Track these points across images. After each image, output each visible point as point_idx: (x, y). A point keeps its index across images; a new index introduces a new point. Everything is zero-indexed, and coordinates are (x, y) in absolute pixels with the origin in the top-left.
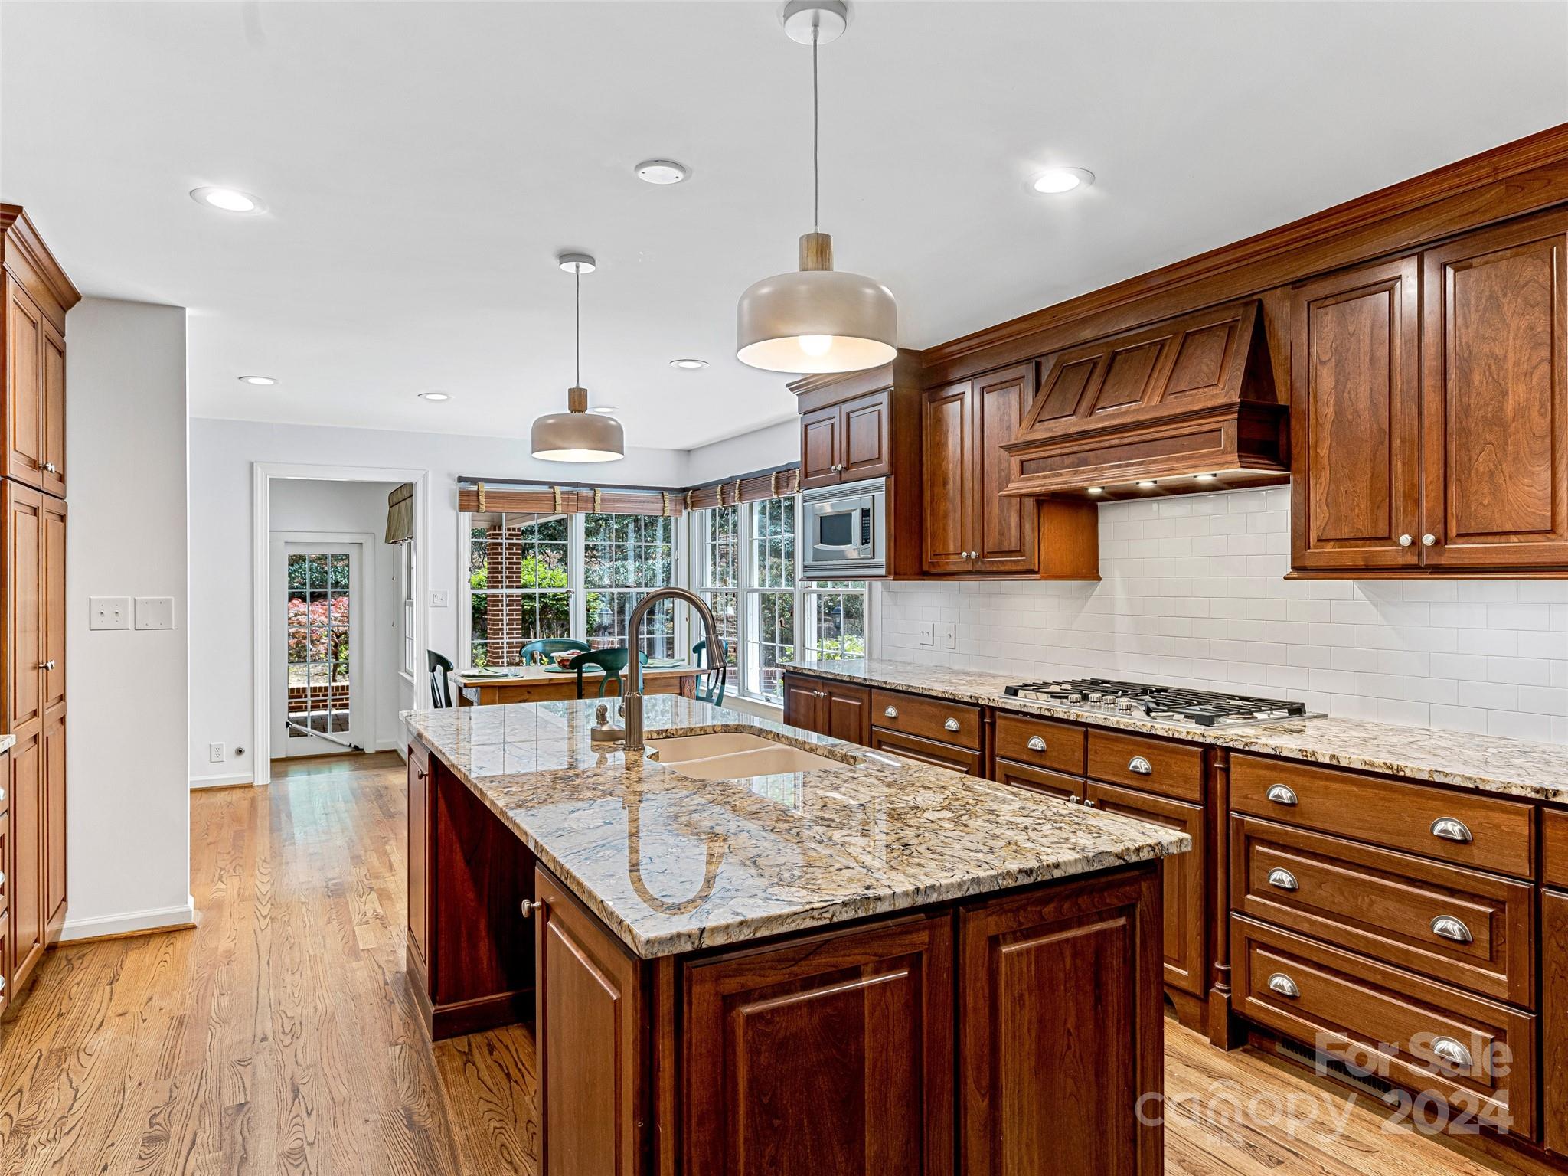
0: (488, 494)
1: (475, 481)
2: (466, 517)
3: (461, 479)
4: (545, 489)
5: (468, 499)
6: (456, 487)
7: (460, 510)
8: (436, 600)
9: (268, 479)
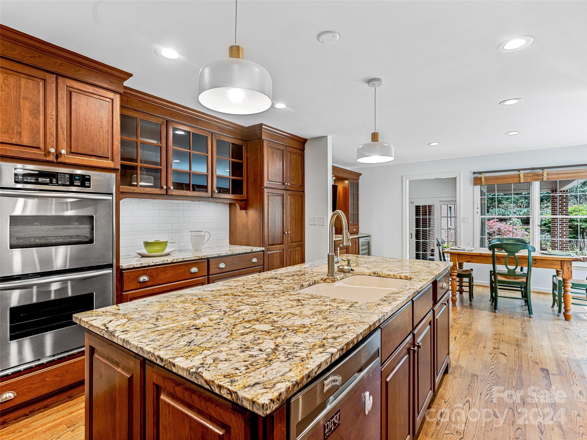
0: (485, 178)
1: (480, 173)
2: (478, 188)
3: (474, 173)
4: (516, 173)
5: (477, 181)
6: (473, 176)
7: (474, 185)
8: (464, 220)
9: (408, 181)
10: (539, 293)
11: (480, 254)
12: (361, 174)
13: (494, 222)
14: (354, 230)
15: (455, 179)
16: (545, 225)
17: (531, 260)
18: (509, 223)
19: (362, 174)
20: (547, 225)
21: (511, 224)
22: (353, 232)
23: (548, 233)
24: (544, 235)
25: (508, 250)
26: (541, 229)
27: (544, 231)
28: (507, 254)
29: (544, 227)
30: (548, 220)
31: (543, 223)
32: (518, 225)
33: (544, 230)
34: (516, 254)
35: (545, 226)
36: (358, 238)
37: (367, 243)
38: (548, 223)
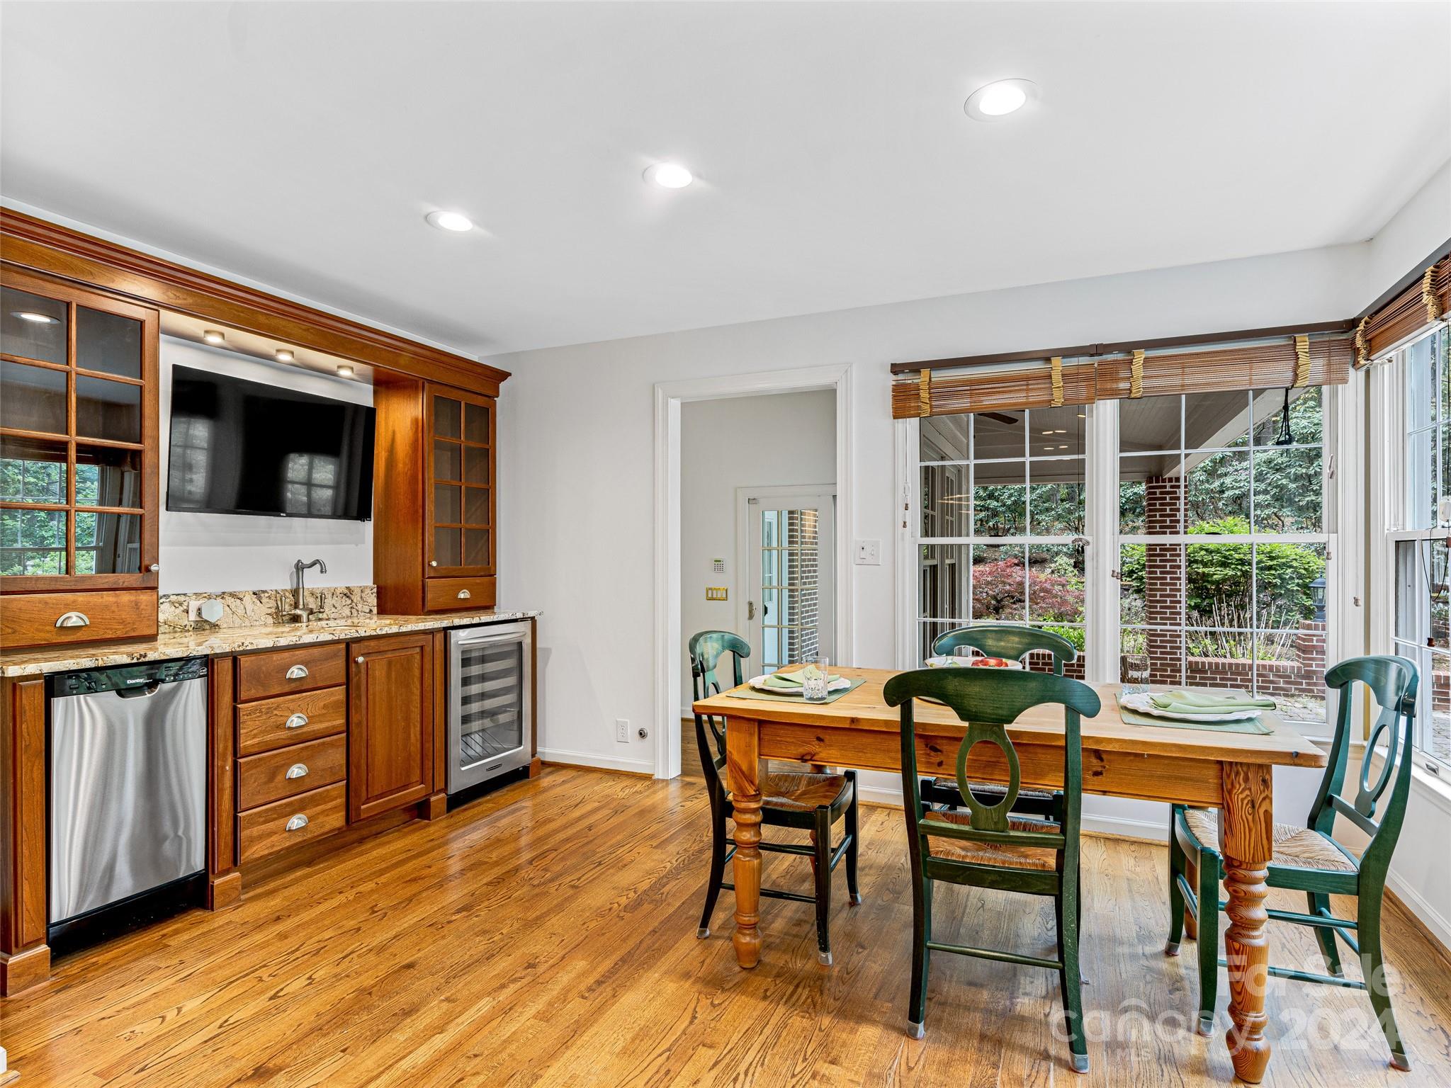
0: (932, 387)
1: (915, 368)
5: (904, 400)
7: (895, 417)
8: (863, 554)
9: (675, 405)
10: (1117, 841)
11: (853, 720)
12: (504, 375)
13: (1007, 566)
14: (462, 596)
15: (830, 394)
16: (1131, 573)
17: (1078, 759)
18: (1050, 570)
19: (510, 374)
20: (1135, 575)
21: (1053, 572)
22: (457, 605)
23: (1136, 596)
24: (1128, 600)
25: (973, 704)
26: (1122, 585)
27: (1128, 590)
28: (966, 724)
29: (1128, 579)
30: (1138, 560)
31: (1125, 569)
32: (1070, 574)
33: (1127, 587)
34: (1007, 727)
35: (1131, 577)
36: (446, 629)
37: (515, 647)
38: (1137, 569)
